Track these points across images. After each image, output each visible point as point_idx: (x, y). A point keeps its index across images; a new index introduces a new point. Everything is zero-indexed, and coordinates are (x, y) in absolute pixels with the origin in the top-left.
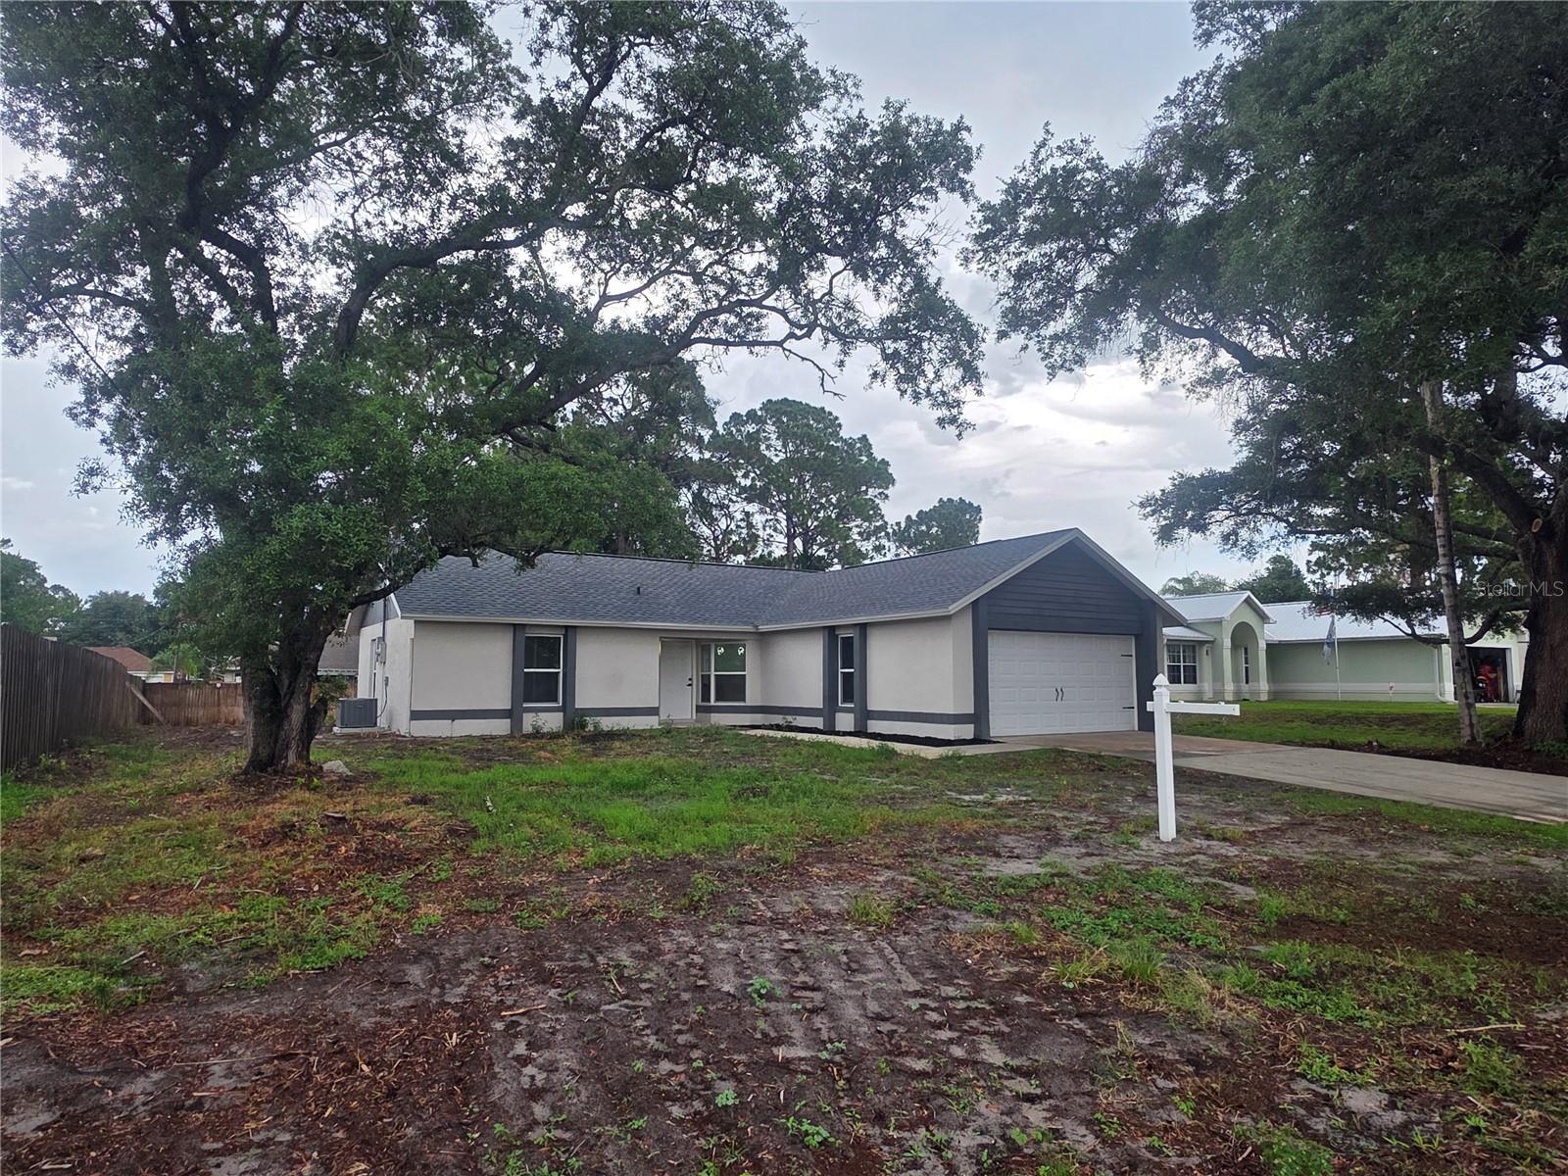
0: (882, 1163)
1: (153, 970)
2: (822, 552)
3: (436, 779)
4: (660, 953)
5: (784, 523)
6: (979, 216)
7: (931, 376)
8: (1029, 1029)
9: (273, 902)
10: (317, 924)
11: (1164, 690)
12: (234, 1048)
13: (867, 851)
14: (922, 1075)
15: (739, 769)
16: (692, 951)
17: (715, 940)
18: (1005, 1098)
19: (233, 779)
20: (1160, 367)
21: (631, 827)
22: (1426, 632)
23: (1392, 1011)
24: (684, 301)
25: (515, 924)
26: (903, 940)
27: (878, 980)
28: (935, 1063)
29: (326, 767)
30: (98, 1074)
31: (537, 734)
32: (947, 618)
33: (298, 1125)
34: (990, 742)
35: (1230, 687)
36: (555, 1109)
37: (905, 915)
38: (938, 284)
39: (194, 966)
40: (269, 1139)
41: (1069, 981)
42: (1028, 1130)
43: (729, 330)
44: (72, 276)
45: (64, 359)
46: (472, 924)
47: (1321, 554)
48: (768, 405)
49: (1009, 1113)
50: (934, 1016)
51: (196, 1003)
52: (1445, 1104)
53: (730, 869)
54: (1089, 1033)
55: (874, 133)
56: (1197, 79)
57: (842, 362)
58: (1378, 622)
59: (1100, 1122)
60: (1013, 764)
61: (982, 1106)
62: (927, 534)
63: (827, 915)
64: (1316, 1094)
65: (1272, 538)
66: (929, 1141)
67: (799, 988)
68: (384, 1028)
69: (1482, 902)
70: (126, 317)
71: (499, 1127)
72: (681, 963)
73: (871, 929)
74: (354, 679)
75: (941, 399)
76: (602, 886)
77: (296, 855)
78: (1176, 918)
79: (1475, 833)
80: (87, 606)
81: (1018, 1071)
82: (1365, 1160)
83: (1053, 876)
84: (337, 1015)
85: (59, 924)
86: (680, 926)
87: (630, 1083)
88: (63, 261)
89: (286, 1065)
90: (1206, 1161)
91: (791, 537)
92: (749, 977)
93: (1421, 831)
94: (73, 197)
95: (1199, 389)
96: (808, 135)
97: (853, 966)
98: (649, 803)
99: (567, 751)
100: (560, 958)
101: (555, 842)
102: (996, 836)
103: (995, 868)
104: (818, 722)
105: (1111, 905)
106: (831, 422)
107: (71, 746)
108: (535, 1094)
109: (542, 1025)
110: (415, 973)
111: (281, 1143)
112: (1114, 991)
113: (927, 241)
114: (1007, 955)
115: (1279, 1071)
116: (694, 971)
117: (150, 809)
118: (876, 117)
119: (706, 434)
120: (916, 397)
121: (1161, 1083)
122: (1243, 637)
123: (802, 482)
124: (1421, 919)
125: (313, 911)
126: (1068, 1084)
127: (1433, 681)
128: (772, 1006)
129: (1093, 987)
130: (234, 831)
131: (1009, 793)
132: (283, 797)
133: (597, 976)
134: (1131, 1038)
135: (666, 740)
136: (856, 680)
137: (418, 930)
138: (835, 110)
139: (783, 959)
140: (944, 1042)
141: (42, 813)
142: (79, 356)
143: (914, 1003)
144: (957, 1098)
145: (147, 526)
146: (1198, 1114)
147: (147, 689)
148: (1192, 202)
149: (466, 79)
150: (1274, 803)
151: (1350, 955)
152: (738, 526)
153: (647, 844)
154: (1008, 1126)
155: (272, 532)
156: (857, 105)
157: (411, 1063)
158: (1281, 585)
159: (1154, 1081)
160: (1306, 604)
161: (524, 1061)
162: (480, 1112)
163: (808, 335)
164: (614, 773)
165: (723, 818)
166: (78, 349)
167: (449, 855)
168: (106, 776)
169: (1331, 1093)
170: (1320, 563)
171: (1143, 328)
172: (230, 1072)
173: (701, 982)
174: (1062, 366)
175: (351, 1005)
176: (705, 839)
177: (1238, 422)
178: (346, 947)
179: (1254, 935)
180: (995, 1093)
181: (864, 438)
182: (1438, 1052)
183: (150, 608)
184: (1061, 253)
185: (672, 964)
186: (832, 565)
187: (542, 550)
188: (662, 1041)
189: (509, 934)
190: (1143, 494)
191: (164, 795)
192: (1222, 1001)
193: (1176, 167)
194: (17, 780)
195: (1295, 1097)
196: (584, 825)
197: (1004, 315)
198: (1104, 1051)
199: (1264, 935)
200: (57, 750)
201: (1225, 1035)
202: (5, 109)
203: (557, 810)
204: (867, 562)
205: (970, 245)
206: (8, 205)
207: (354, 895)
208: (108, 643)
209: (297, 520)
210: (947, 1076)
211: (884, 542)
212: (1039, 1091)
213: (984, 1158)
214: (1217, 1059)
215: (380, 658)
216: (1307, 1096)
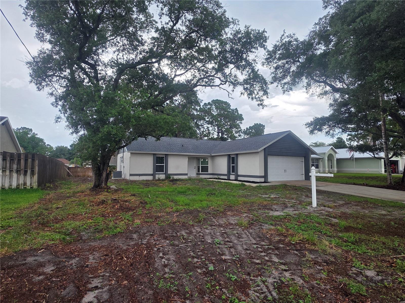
0: (250, 285)
1: (75, 234)
2: (226, 136)
3: (136, 190)
4: (192, 232)
5: (217, 129)
6: (267, 54)
7: (256, 93)
8: (284, 253)
9: (101, 219)
10: (111, 224)
11: (314, 170)
12: (94, 253)
13: (240, 209)
14: (258, 264)
15: (208, 188)
16: (200, 232)
17: (205, 230)
18: (279, 270)
19: (90, 190)
20: (311, 90)
21: (183, 202)
22: (378, 156)
23: (375, 251)
24: (196, 76)
25: (157, 225)
26: (251, 231)
27: (246, 240)
28: (261, 261)
29: (111, 187)
30: (64, 258)
31: (159, 180)
32: (258, 152)
33: (110, 271)
34: (268, 183)
35: (327, 169)
36: (171, 270)
37: (251, 224)
38: (258, 71)
39: (84, 233)
40: (104, 275)
41: (293, 241)
42: (286, 278)
43: (206, 83)
44: (52, 72)
45: (50, 91)
46: (147, 225)
47: (350, 137)
48: (213, 101)
49: (281, 274)
50: (260, 249)
51: (85, 242)
52: (392, 275)
53: (208, 212)
54: (299, 254)
55: (242, 34)
56: (323, 18)
57: (233, 90)
58: (365, 154)
59: (303, 277)
60: (274, 188)
61: (274, 272)
62: (251, 132)
63: (232, 224)
64: (358, 271)
65: (338, 133)
66: (261, 280)
67: (226, 242)
68: (129, 249)
69: (396, 224)
70: (65, 81)
71: (158, 274)
72: (198, 235)
73: (243, 228)
74: (116, 166)
75: (258, 99)
76: (177, 216)
77: (106, 208)
78: (318, 226)
79: (393, 206)
80: (55, 149)
81: (282, 264)
82: (372, 288)
83: (287, 215)
84: (118, 246)
85: (53, 223)
86: (197, 226)
87: (188, 264)
88: (50, 69)
89: (107, 257)
90: (331, 287)
91: (218, 133)
92: (214, 239)
93: (379, 206)
94: (52, 53)
95: (321, 96)
96: (227, 34)
97: (239, 237)
98: (187, 196)
99: (167, 184)
100: (168, 233)
101: (165, 205)
102: (272, 205)
103: (272, 213)
104: (226, 177)
105: (301, 223)
106: (228, 105)
107: (53, 181)
108: (165, 266)
109: (166, 249)
110: (135, 236)
111: (107, 276)
112: (305, 244)
113: (255, 60)
114: (277, 235)
115: (348, 265)
116: (201, 237)
117: (72, 196)
118: (243, 29)
119: (198, 108)
120: (252, 99)
121: (318, 267)
122: (330, 157)
123: (221, 120)
124: (381, 228)
125: (110, 221)
126: (295, 267)
127: (379, 168)
128: (220, 246)
129: (299, 243)
130: (91, 202)
131: (274, 195)
132: (102, 194)
133: (177, 238)
134: (310, 256)
135: (189, 181)
136: (235, 167)
137: (135, 226)
138: (233, 28)
139: (222, 235)
140: (263, 256)
141: (48, 197)
142: (54, 91)
143: (255, 246)
144: (268, 270)
145: (71, 131)
146: (328, 275)
147: (69, 168)
148: (321, 49)
149: (143, 23)
150: (340, 198)
151: (363, 237)
152: (206, 130)
153: (187, 206)
154: (280, 277)
155: (100, 132)
156: (238, 27)
157: (136, 258)
158: (340, 144)
159: (316, 267)
160: (347, 149)
161: (162, 258)
162: (153, 270)
163: (225, 84)
164: (178, 189)
165: (205, 200)
166: (54, 89)
167: (141, 208)
168: (61, 188)
169: (362, 271)
170: (350, 139)
171: (307, 81)
172: (94, 259)
173: (203, 240)
174: (287, 90)
175: (120, 243)
176: (201, 205)
177: (330, 104)
178: (119, 230)
179: (338, 231)
180: (277, 269)
181: (236, 109)
182: (389, 262)
183: (69, 149)
184: (287, 63)
185: (195, 235)
186: (228, 139)
187: (162, 136)
188: (195, 254)
189: (156, 227)
190: (306, 122)
191: (74, 193)
192: (332, 247)
193: (316, 40)
194: (42, 189)
195: (352, 272)
196: (172, 202)
197: (272, 78)
198: (303, 259)
199: (341, 231)
200: (50, 182)
201: (334, 256)
202: (37, 33)
203: (165, 198)
204: (237, 139)
205: (264, 61)
206: (37, 56)
207: (120, 217)
208: (60, 158)
209: (105, 129)
210: (265, 264)
211: (241, 134)
212: (287, 269)
213: (275, 285)
214: (332, 262)
215: (122, 161)
216: (355, 272)
